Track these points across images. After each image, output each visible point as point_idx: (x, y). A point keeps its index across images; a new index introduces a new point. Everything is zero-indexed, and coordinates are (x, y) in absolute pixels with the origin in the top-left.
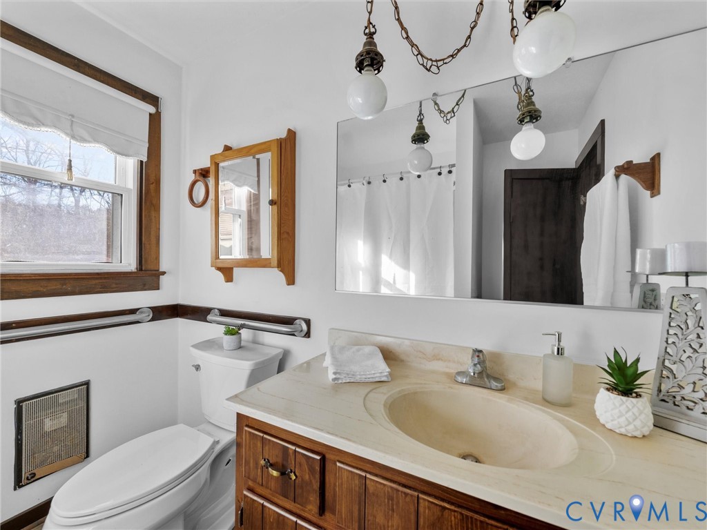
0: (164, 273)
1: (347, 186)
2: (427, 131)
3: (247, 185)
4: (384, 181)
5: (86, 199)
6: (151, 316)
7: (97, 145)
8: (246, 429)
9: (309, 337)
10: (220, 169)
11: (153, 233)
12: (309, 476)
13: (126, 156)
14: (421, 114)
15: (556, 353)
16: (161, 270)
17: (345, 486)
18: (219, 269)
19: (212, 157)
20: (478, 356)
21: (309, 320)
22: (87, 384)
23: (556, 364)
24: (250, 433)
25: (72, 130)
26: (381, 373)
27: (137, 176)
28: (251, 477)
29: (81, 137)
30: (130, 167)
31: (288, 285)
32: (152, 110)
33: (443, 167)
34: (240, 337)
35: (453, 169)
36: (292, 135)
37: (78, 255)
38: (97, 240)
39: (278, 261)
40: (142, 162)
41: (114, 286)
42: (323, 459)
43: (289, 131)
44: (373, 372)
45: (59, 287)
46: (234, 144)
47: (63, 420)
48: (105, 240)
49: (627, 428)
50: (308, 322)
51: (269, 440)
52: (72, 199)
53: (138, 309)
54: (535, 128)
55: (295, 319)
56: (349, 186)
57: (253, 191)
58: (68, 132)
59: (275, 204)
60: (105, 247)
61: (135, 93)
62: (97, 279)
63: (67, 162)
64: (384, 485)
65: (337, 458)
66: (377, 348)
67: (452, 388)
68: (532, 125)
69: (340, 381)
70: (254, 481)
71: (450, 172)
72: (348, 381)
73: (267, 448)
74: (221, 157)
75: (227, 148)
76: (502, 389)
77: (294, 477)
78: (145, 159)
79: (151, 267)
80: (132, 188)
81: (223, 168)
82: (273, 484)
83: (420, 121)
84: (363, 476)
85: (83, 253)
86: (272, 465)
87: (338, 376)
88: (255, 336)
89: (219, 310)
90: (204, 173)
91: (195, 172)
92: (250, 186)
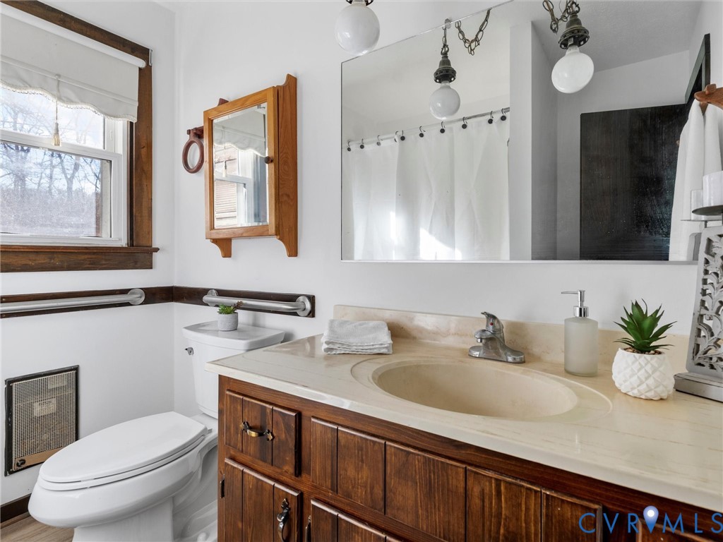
0: (156, 250)
1: (376, 144)
2: (453, 66)
3: (252, 147)
4: (422, 135)
5: (80, 181)
6: (143, 299)
7: (84, 106)
8: (228, 392)
9: (313, 316)
10: (215, 128)
11: (145, 204)
12: (286, 436)
13: (114, 117)
14: (445, 46)
15: (578, 315)
16: (154, 246)
17: (318, 441)
18: (215, 241)
19: (206, 113)
20: (492, 324)
21: (314, 297)
22: (76, 369)
23: (578, 328)
24: (230, 396)
25: (59, 91)
26: (382, 344)
27: (127, 139)
28: (232, 444)
29: (68, 99)
30: (120, 128)
31: (290, 256)
32: (142, 64)
33: (495, 112)
34: (237, 318)
35: (507, 115)
36: (292, 82)
37: (66, 228)
38: (86, 210)
39: (276, 227)
40: (131, 123)
41: (104, 262)
42: (299, 416)
43: (289, 77)
44: (372, 344)
45: (47, 261)
46: (230, 96)
47: (52, 407)
48: (94, 212)
49: (639, 388)
50: (312, 299)
51: (248, 402)
52: (64, 181)
53: (130, 290)
54: (581, 52)
55: (298, 296)
56: (378, 144)
57: (259, 155)
58: (55, 93)
59: (272, 161)
60: (93, 220)
61: (124, 46)
62: (86, 253)
63: (55, 126)
64: (355, 435)
65: (313, 414)
66: (384, 323)
67: (463, 362)
68: (578, 49)
69: (334, 352)
70: (235, 447)
71: (503, 118)
72: (343, 352)
73: (246, 410)
74: (215, 113)
75: (222, 102)
76: (522, 362)
77: (271, 437)
78: (135, 120)
79: (143, 242)
80: (122, 153)
81: (217, 124)
82: (252, 449)
83: (445, 55)
84: (334, 429)
85: (71, 226)
86: (251, 428)
87: (331, 346)
88: (255, 319)
89: (215, 290)
90: (199, 133)
91: (189, 132)
92: (256, 149)
